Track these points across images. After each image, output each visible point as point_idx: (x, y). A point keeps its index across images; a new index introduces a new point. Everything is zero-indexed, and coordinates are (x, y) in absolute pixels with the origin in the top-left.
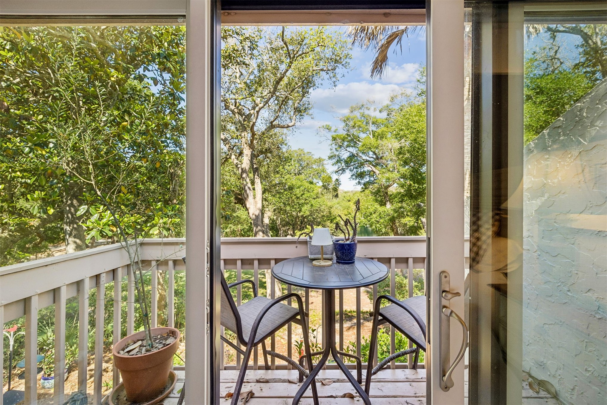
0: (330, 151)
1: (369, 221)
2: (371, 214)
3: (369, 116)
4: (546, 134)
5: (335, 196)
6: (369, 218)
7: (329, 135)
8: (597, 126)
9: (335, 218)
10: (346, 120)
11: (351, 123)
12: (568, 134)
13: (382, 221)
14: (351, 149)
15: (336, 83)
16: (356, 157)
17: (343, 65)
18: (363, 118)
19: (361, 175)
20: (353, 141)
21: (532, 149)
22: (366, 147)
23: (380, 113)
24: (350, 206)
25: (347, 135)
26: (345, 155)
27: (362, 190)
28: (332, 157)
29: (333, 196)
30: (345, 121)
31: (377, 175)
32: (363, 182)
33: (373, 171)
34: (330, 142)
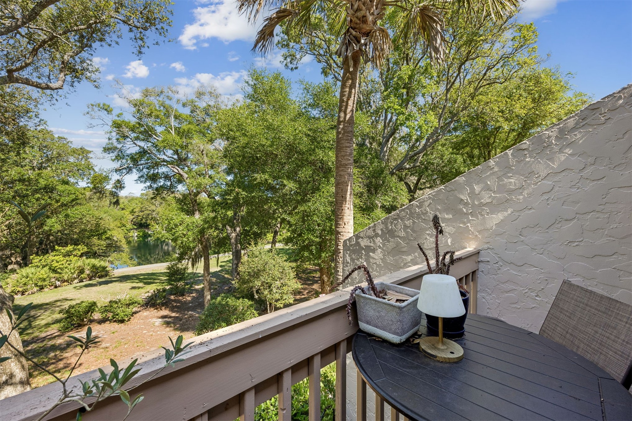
0: (107, 141)
1: (173, 235)
2: (176, 226)
3: (170, 106)
4: (510, 154)
5: (114, 203)
6: (174, 231)
7: (109, 119)
8: (566, 153)
9: (106, 232)
10: (137, 105)
11: (147, 111)
12: (535, 157)
13: (190, 233)
14: (142, 144)
15: (143, 50)
16: (149, 153)
17: (157, 29)
18: (162, 108)
19: (154, 178)
20: (148, 134)
21: (492, 167)
22: (167, 144)
23: (182, 108)
24: (125, 216)
25: (139, 124)
26: (131, 149)
27: (153, 196)
28: (109, 149)
29: (111, 202)
30: (135, 105)
31: (185, 179)
32: (155, 186)
33: (180, 174)
34: (108, 128)
